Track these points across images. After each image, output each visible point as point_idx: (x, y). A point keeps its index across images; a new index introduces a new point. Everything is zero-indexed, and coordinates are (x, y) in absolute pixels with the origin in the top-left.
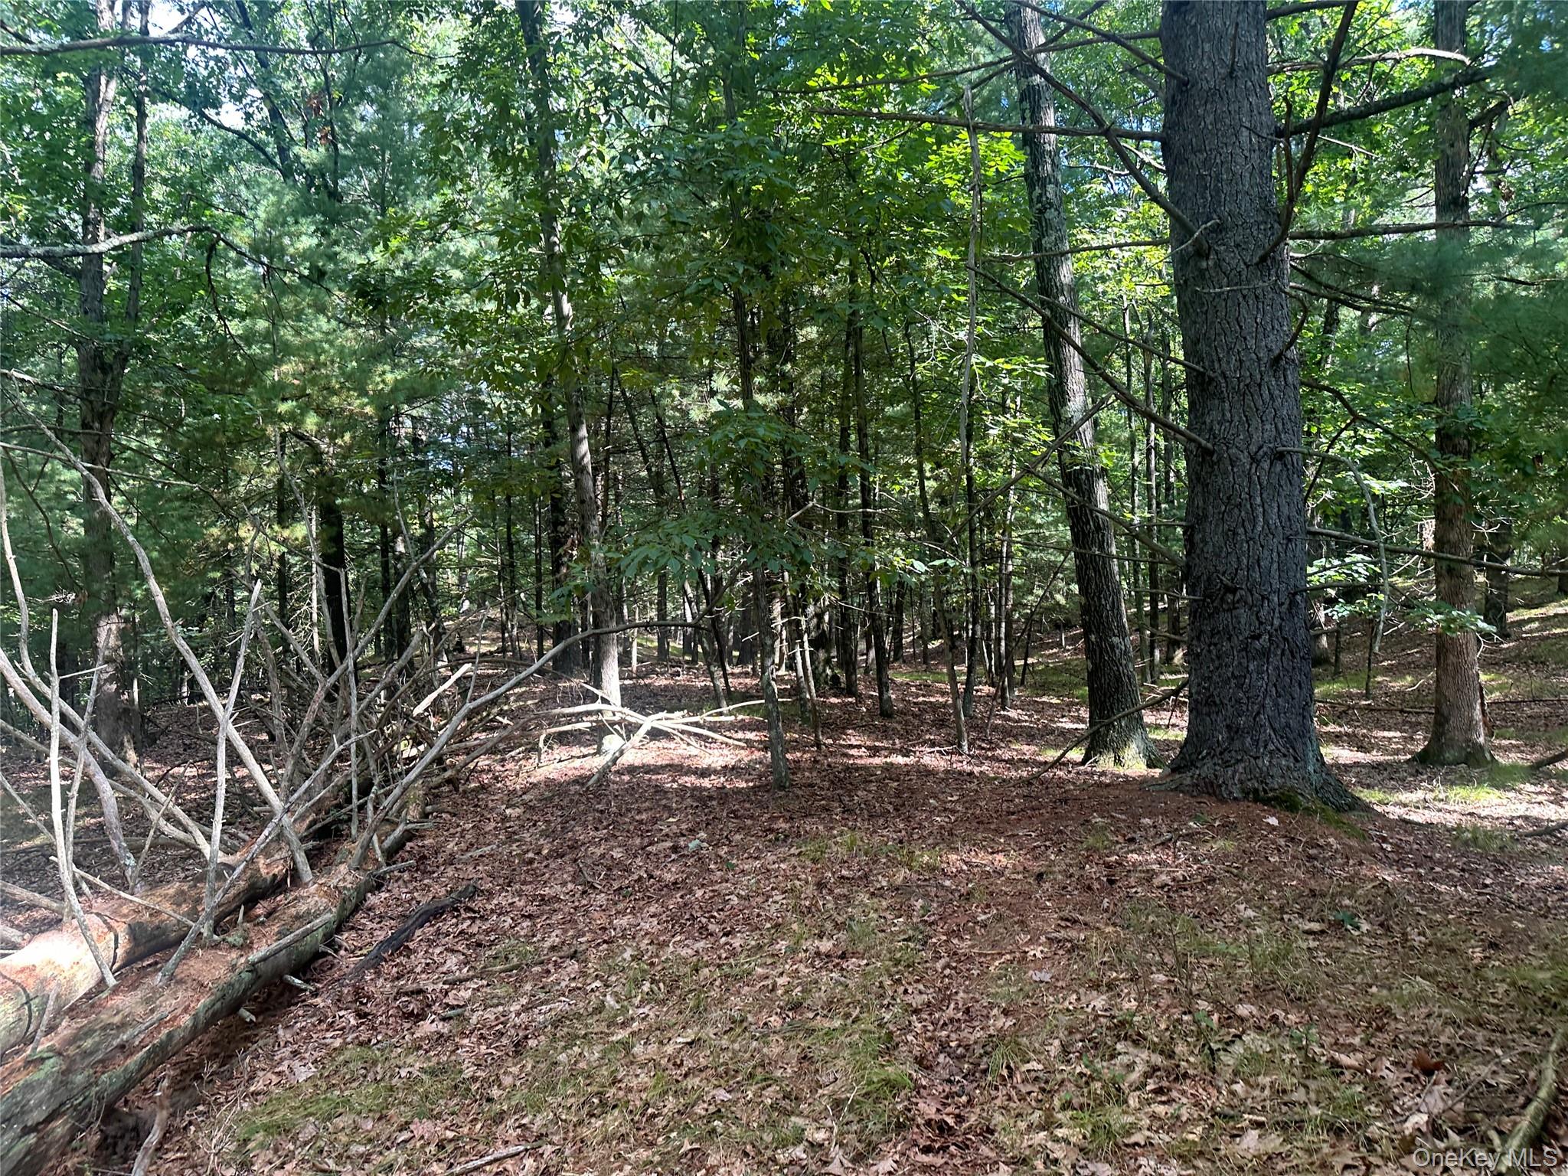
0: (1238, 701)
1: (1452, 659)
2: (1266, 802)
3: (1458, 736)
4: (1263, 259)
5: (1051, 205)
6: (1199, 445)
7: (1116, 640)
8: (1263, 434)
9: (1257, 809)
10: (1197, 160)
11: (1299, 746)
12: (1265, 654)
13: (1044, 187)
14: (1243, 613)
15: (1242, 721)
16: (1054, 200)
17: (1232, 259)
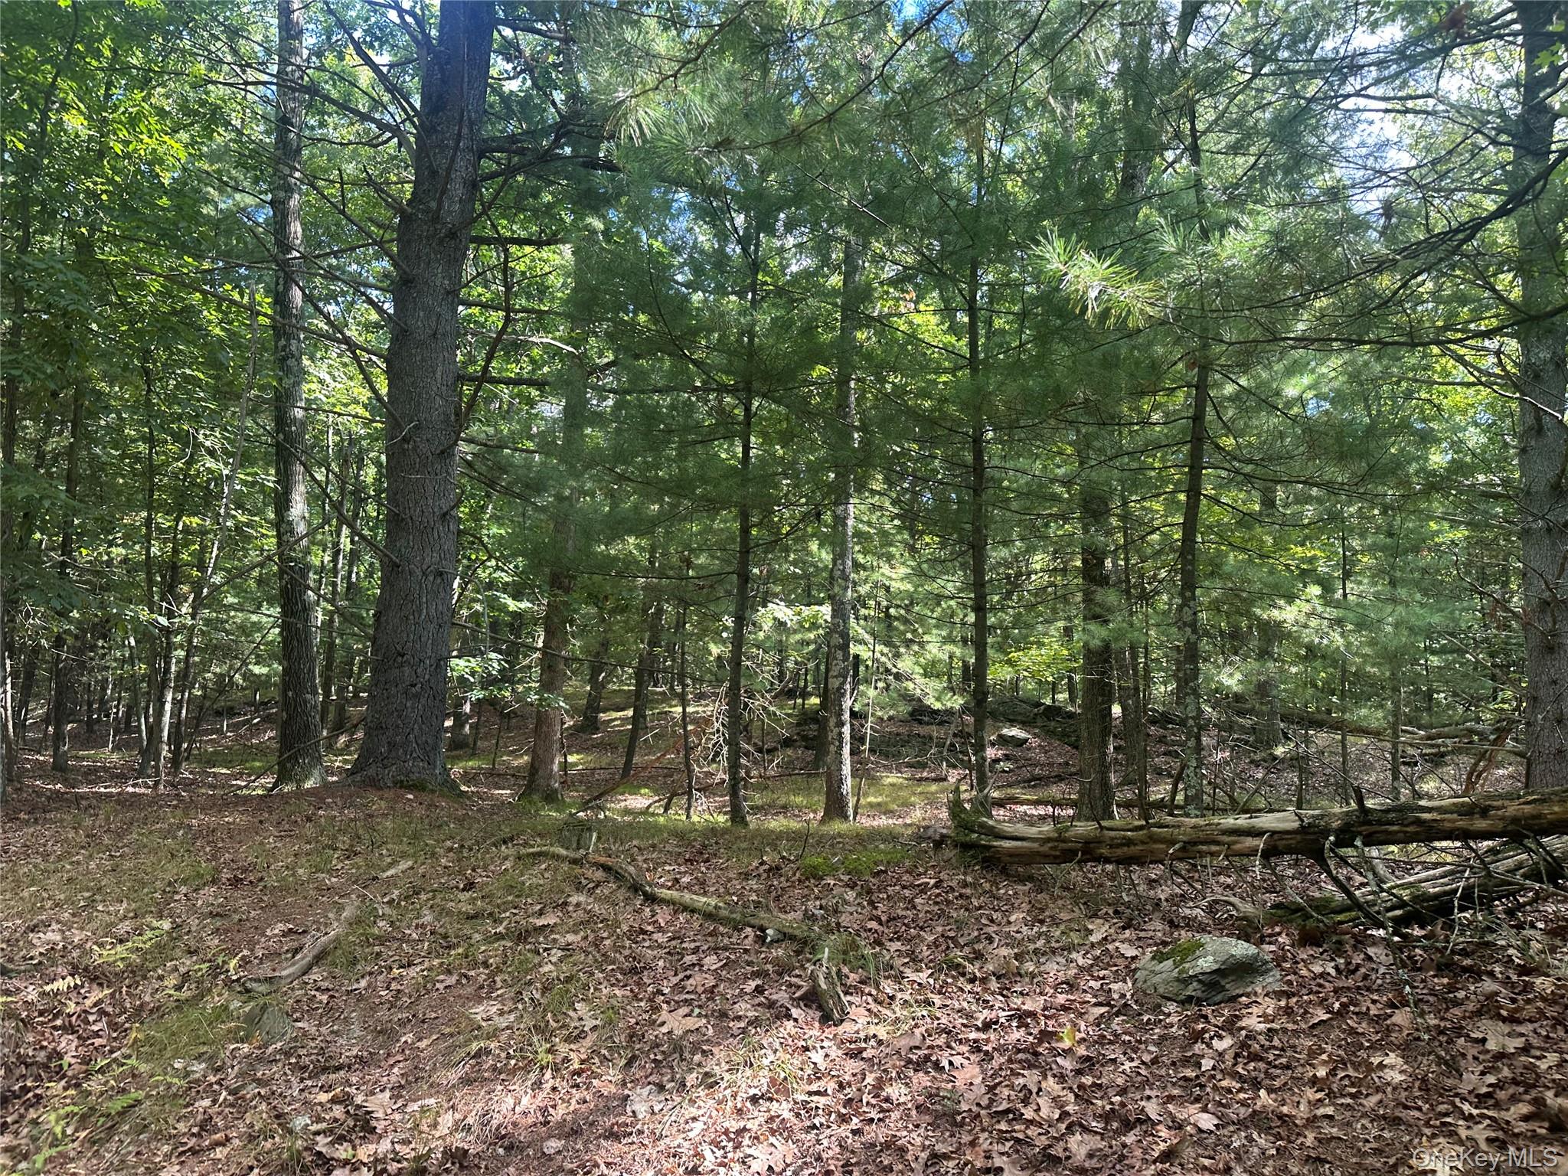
0: (397, 726)
1: (545, 728)
2: (406, 788)
3: (542, 782)
4: (442, 452)
5: (293, 356)
6: (391, 560)
7: (309, 696)
8: (432, 558)
9: (402, 791)
10: (408, 380)
11: (431, 755)
12: (417, 696)
13: (288, 340)
14: (407, 670)
15: (398, 739)
16: (296, 353)
17: (424, 448)
